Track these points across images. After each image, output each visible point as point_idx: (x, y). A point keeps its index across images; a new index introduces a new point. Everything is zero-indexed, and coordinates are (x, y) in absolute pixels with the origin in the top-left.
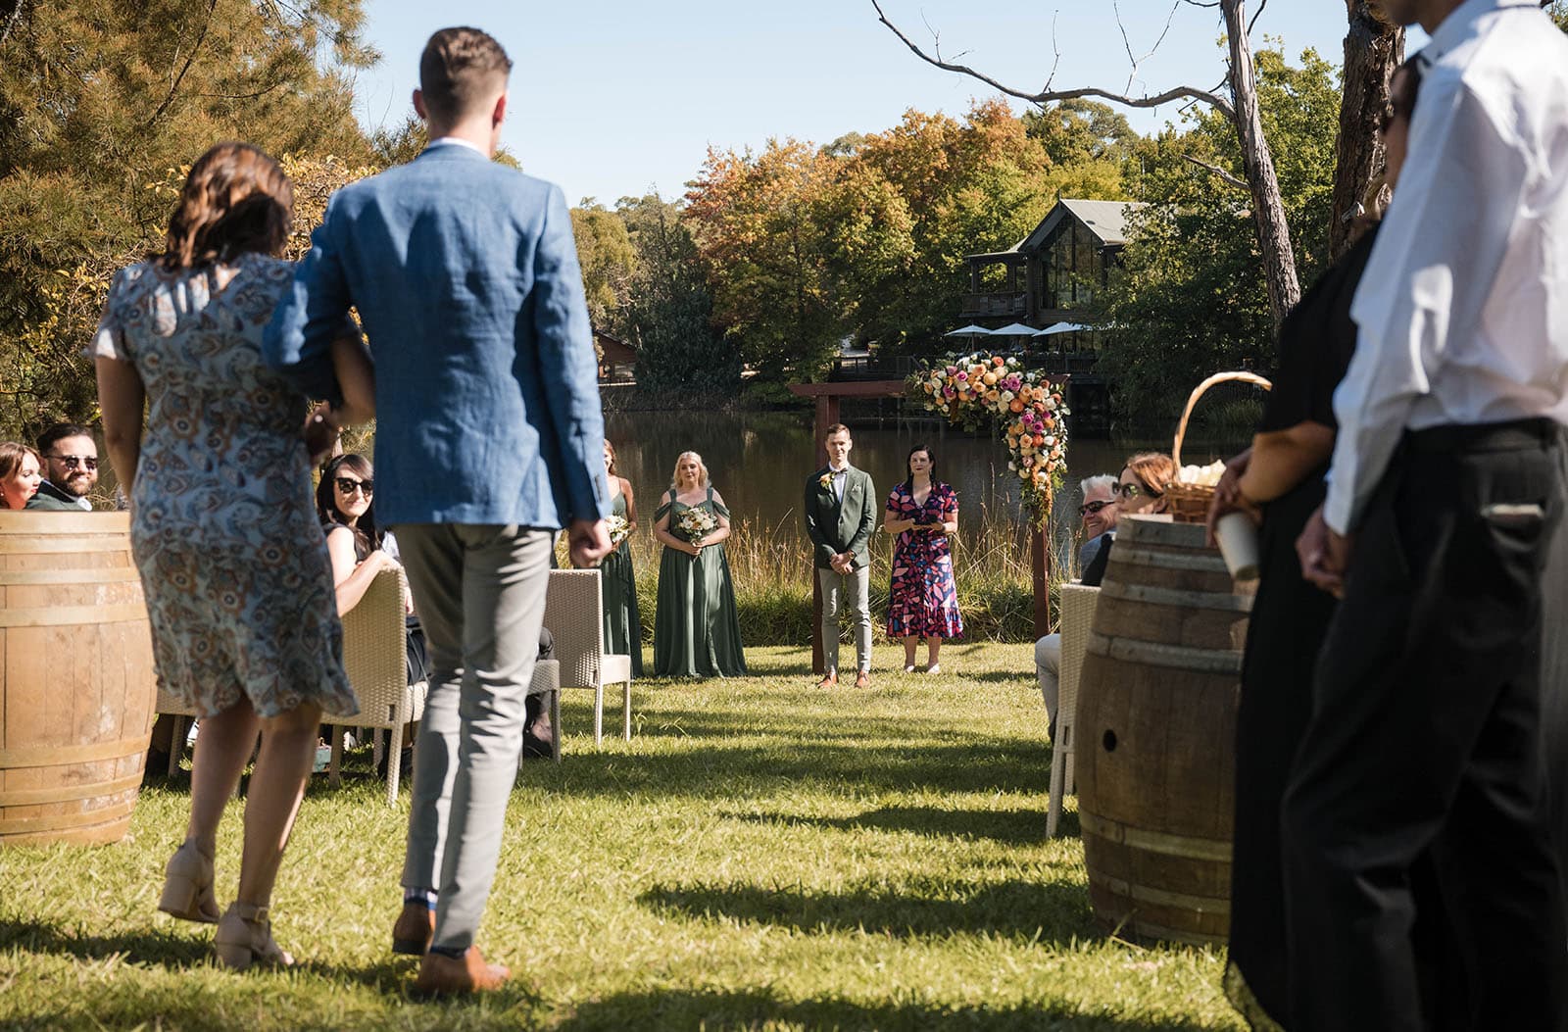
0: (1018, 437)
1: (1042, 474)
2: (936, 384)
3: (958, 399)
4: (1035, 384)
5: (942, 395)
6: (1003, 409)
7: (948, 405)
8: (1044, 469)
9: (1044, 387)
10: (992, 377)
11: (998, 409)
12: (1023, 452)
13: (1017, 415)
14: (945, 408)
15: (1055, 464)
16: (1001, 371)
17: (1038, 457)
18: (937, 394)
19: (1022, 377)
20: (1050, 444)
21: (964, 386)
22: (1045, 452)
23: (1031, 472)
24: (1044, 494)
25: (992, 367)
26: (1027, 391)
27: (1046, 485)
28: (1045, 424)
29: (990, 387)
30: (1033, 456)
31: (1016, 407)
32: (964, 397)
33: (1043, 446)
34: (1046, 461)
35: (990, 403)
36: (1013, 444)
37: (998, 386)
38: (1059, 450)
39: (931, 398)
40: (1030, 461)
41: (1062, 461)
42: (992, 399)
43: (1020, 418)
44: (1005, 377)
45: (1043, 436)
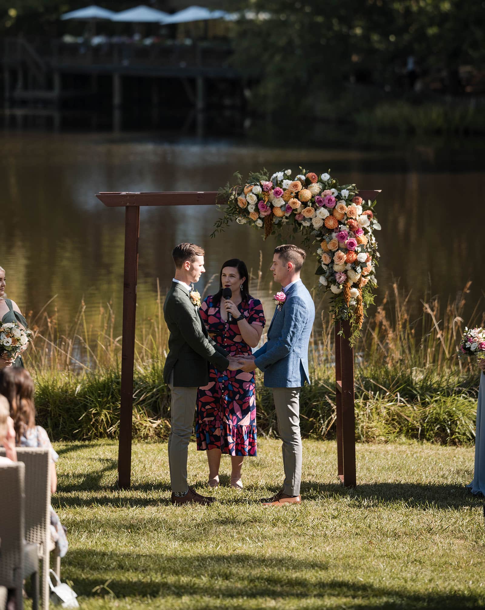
0: (332, 254)
1: (354, 290)
2: (252, 199)
3: (272, 215)
4: (350, 201)
5: (257, 210)
6: (317, 224)
7: (262, 219)
8: (356, 285)
9: (357, 203)
10: (307, 194)
11: (312, 225)
12: (336, 268)
13: (331, 231)
14: (259, 223)
15: (366, 280)
16: (316, 187)
17: (351, 273)
18: (251, 209)
19: (336, 194)
20: (363, 260)
21: (279, 202)
22: (359, 269)
23: (345, 287)
24: (356, 310)
25: (307, 184)
26: (342, 208)
27: (358, 300)
28: (359, 242)
29: (305, 204)
30: (346, 272)
31: (331, 224)
32: (279, 213)
33: (356, 263)
34: (358, 277)
35: (304, 219)
36: (325, 259)
37: (313, 203)
38: (370, 267)
39: (245, 212)
40: (343, 278)
41: (373, 276)
42: (307, 215)
43: (334, 235)
44: (320, 194)
45: (357, 253)
